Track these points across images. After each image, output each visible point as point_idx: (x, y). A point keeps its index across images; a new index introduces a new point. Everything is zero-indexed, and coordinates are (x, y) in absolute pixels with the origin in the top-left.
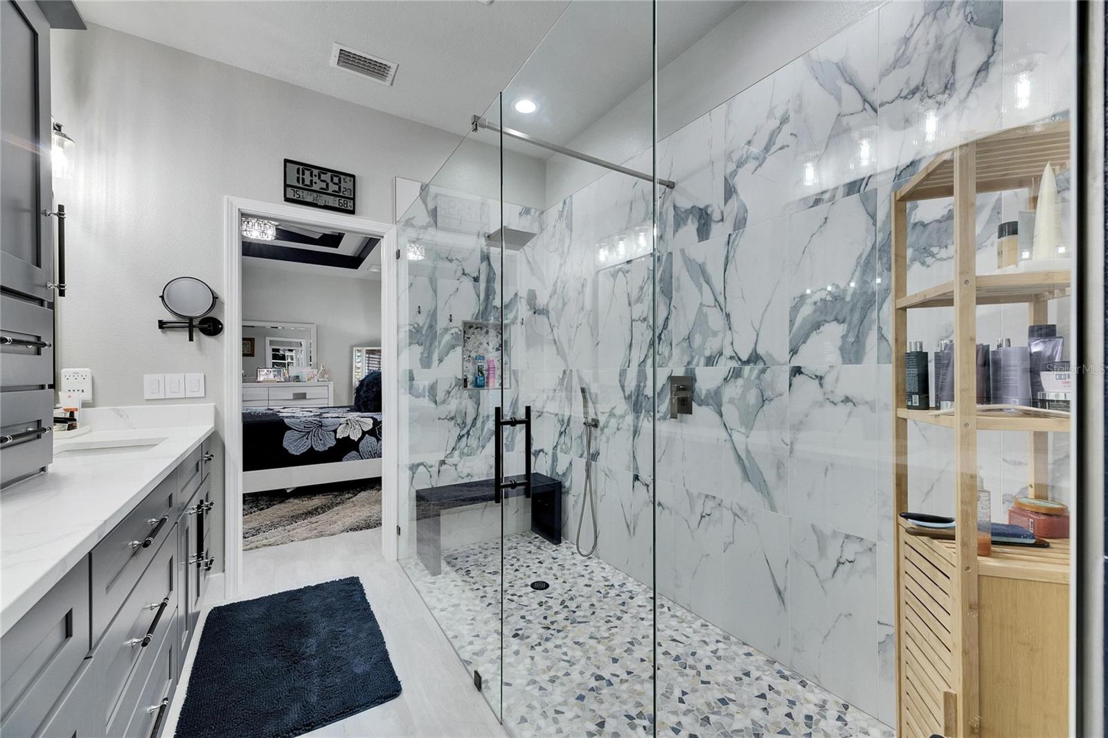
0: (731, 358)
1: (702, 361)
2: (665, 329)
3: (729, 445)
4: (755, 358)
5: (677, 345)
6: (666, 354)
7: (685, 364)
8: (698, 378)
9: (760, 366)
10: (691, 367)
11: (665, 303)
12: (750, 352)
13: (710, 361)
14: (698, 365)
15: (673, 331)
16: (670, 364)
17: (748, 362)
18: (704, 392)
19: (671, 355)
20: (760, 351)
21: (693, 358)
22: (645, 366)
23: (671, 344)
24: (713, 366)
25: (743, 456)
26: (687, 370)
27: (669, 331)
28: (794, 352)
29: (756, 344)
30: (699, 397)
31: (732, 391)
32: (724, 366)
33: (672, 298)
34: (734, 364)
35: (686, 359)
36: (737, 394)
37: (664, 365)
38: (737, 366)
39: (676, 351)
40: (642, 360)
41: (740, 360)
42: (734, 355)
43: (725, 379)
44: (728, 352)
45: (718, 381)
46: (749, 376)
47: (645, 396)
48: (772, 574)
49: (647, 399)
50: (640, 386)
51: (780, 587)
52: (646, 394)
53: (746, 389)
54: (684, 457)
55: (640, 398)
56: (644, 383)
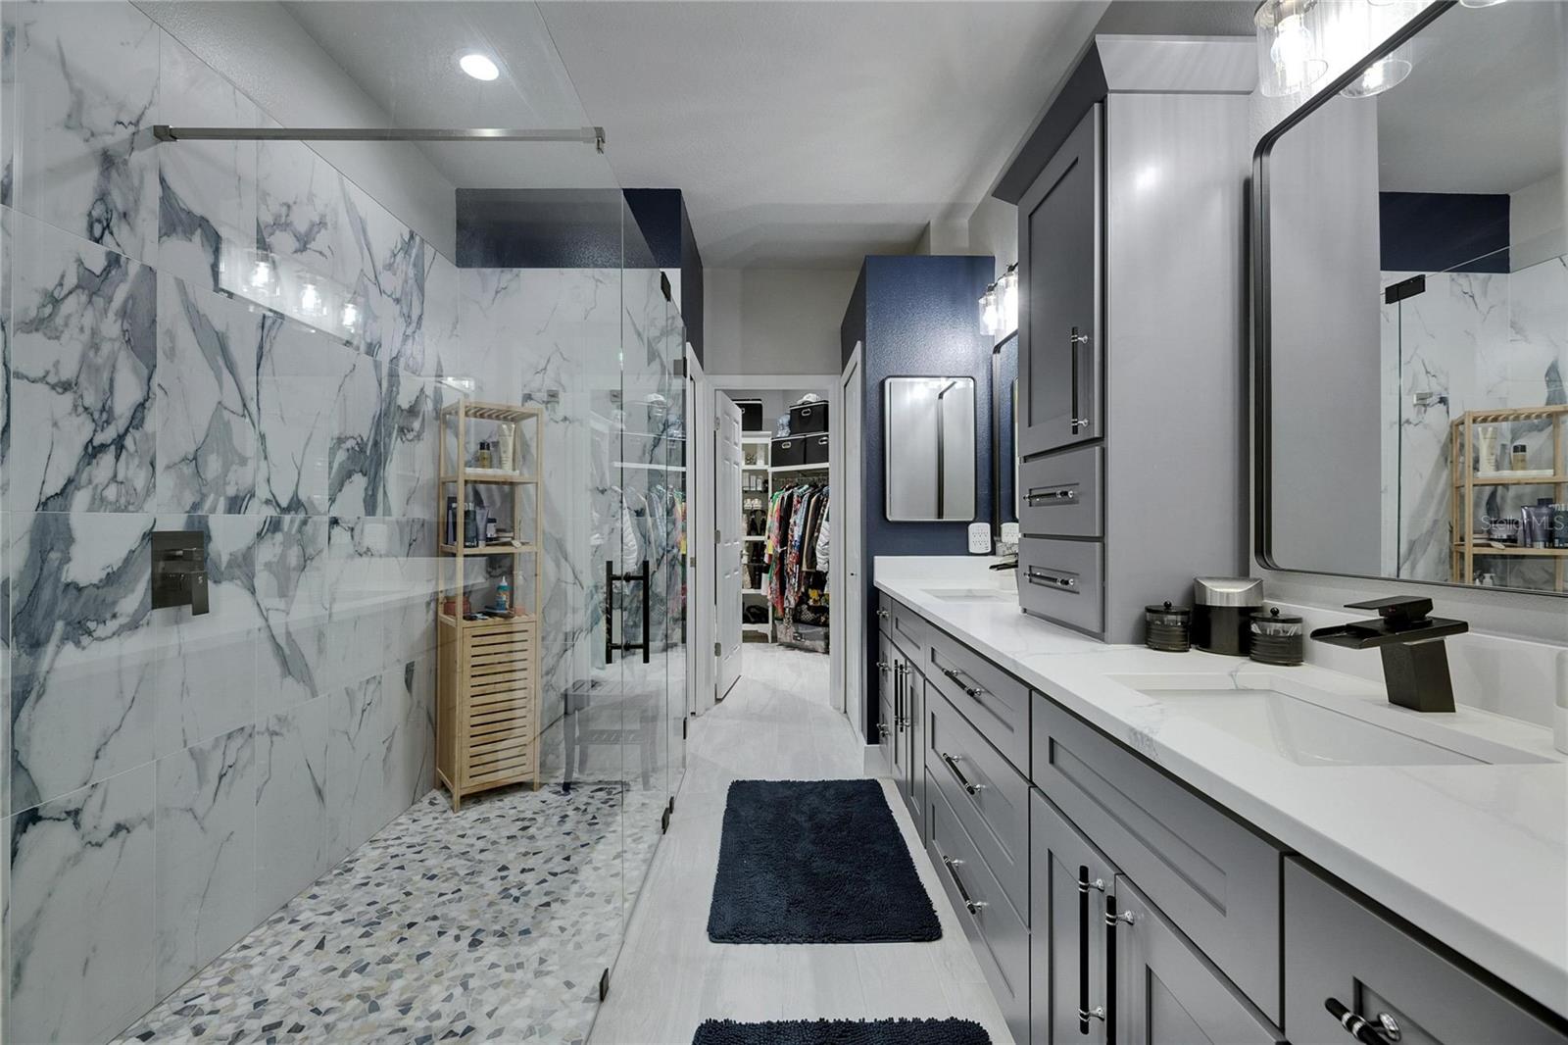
0: (267, 502)
1: (222, 504)
2: (137, 428)
3: (264, 634)
4: (295, 505)
5: (168, 467)
6: (140, 481)
7: (188, 509)
8: (213, 534)
9: (301, 516)
10: (200, 513)
11: (135, 370)
12: (291, 495)
13: (236, 505)
14: (213, 510)
15: (158, 435)
16: (151, 505)
17: (286, 510)
18: (225, 559)
19: (151, 488)
20: (303, 496)
21: (203, 497)
22: (66, 508)
23: (152, 464)
24: (239, 513)
25: (282, 642)
26: (190, 520)
27: (146, 435)
28: (332, 500)
29: (297, 485)
30: (217, 567)
31: (266, 553)
32: (257, 514)
33: (155, 366)
34: (271, 512)
35: (189, 499)
36: (275, 556)
37: (131, 508)
38: (275, 514)
39: (165, 482)
40: (53, 488)
41: (279, 505)
42: (271, 498)
43: (259, 534)
44: (262, 493)
45: (249, 537)
46: (290, 528)
47: (68, 585)
48: (314, 779)
49: (75, 592)
50: (43, 562)
51: (321, 786)
52: (69, 580)
53: (286, 545)
54: (185, 690)
55: (46, 594)
56: (62, 551)
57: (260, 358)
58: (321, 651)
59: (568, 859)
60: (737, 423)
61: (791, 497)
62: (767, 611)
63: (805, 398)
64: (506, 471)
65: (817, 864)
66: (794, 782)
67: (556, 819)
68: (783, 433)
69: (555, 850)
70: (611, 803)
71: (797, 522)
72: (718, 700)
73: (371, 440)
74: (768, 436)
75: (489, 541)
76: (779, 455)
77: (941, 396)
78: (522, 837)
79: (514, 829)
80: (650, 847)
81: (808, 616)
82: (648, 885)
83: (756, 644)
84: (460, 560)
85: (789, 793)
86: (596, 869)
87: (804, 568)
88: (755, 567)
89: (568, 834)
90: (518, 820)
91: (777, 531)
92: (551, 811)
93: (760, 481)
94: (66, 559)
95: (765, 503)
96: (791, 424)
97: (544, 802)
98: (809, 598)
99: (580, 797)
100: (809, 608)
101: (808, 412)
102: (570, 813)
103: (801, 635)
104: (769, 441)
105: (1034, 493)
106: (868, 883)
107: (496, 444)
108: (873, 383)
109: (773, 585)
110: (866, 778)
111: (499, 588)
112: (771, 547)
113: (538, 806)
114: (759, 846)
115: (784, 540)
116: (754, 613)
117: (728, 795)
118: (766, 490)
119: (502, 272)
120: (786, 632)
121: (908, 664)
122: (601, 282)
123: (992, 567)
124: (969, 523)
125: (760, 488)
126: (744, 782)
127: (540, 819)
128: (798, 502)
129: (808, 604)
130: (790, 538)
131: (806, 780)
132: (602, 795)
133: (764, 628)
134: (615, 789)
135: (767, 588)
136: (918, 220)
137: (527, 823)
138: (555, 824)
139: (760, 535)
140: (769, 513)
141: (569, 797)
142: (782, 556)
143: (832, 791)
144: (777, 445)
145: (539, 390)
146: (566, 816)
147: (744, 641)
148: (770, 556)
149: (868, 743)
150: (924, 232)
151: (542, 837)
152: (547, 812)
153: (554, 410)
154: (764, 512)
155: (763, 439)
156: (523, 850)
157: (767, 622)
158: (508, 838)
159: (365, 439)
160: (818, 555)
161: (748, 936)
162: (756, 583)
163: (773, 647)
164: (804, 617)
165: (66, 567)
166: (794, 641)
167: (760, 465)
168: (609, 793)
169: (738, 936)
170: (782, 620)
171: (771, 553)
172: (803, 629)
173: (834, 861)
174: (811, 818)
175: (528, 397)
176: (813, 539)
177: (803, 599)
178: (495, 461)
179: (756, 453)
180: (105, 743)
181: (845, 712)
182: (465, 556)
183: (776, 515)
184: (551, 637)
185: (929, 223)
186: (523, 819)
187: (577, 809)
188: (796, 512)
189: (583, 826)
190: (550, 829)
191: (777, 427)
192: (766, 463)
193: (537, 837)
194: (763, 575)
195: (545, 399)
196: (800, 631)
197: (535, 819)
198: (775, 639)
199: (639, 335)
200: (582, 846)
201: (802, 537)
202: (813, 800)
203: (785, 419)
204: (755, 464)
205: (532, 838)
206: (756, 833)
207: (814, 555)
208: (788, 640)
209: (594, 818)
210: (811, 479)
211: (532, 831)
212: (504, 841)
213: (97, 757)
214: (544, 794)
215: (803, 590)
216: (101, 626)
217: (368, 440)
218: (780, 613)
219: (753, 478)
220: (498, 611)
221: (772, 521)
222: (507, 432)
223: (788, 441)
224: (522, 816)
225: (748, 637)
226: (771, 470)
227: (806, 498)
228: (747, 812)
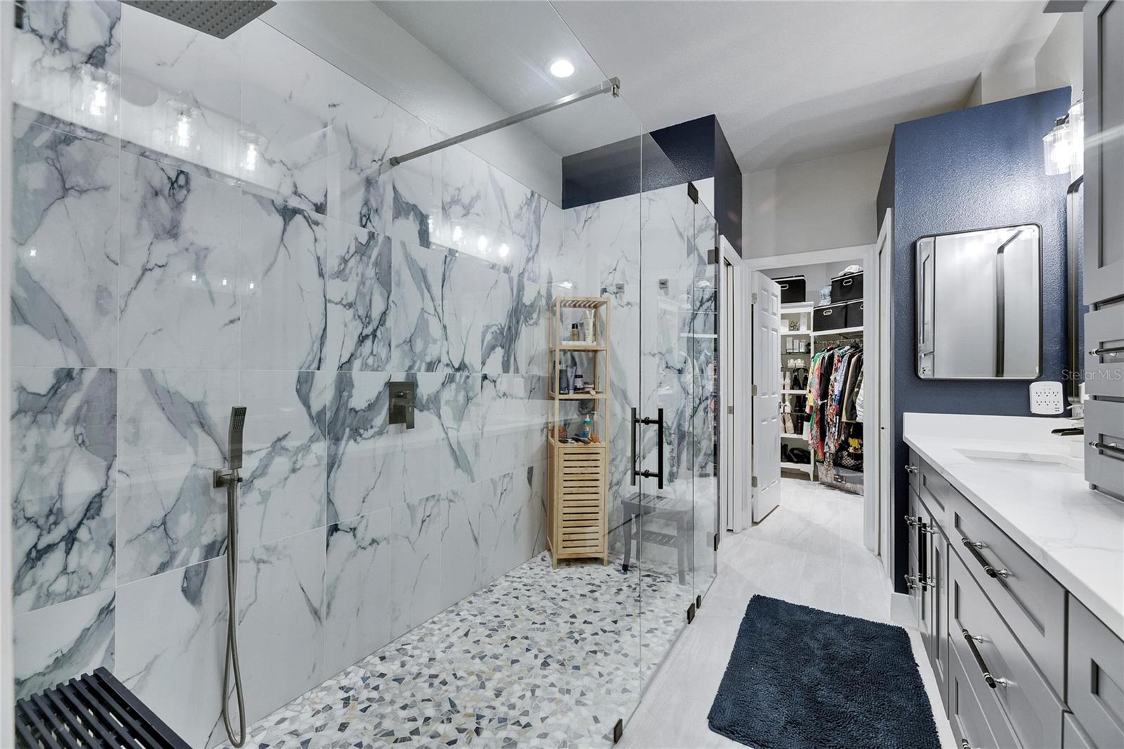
0: (447, 365)
1: (424, 367)
2: (382, 325)
3: (446, 442)
4: (462, 367)
5: (397, 346)
6: (384, 355)
7: (406, 369)
8: (420, 383)
9: (466, 373)
10: (413, 372)
11: (382, 295)
12: (460, 361)
13: (431, 367)
14: (419, 370)
15: (392, 329)
16: (389, 367)
17: (458, 370)
18: (425, 398)
19: (389, 358)
20: (467, 362)
21: (414, 362)
22: (350, 369)
23: (390, 345)
24: (433, 371)
25: (455, 447)
26: (408, 376)
27: (387, 329)
28: (483, 363)
29: (464, 355)
30: (421, 403)
31: (447, 395)
32: (442, 372)
33: (391, 291)
34: (450, 371)
35: (407, 363)
36: (451, 396)
37: (379, 369)
38: (451, 372)
39: (396, 354)
40: (345, 359)
41: (454, 367)
42: (449, 362)
43: (443, 384)
44: (445, 360)
45: (438, 386)
46: (460, 381)
47: (351, 409)
48: (472, 531)
49: (354, 413)
50: (341, 397)
51: (477, 535)
52: (352, 407)
53: (457, 391)
54: (405, 470)
55: (341, 414)
56: (349, 392)
57: (443, 281)
58: (477, 454)
59: (615, 622)
60: (776, 296)
61: (831, 357)
62: (809, 453)
63: (847, 270)
64: (589, 343)
65: (823, 693)
66: (814, 609)
67: (614, 590)
68: (826, 302)
69: (608, 613)
70: (654, 588)
71: (838, 378)
72: (755, 523)
73: (507, 326)
74: (810, 306)
75: (576, 389)
76: (820, 320)
77: (1001, 250)
78: (590, 597)
79: (586, 590)
80: (676, 631)
81: (849, 461)
82: (669, 662)
83: (798, 480)
84: (557, 402)
85: (807, 618)
86: (633, 636)
87: (844, 419)
88: (797, 416)
89: (620, 603)
90: (590, 584)
91: (817, 386)
92: (612, 583)
93: (803, 345)
94: (350, 396)
95: (808, 363)
96: (832, 294)
97: (609, 575)
98: (849, 446)
99: (633, 577)
100: (848, 454)
101: (850, 282)
102: (624, 588)
103: (842, 478)
104: (811, 310)
105: (1107, 346)
106: (877, 731)
107: (582, 324)
108: (904, 246)
109: (814, 432)
110: (892, 624)
111: (585, 422)
112: (812, 399)
113: (604, 578)
114: (768, 658)
115: (824, 394)
116: (792, 453)
117: (749, 605)
118: (808, 352)
119: (589, 207)
120: (827, 473)
121: (934, 523)
122: (652, 200)
123: (1055, 431)
124: (1030, 382)
125: (802, 350)
126: (765, 598)
127: (604, 587)
128: (839, 361)
129: (848, 451)
130: (830, 392)
131: (826, 611)
132: (649, 580)
133: (808, 468)
134: (659, 578)
135: (809, 433)
136: (967, 75)
137: (595, 588)
138: (612, 593)
139: (803, 389)
140: (811, 371)
141: (626, 576)
142: (822, 408)
143: (852, 628)
144: (818, 313)
145: (612, 285)
146: (621, 590)
147: (782, 476)
148: (811, 407)
149: (895, 591)
150: (975, 84)
151: (602, 601)
152: (609, 584)
153: (621, 298)
154: (806, 370)
155: (805, 309)
156: (588, 607)
157: (809, 462)
158: (581, 595)
159: (503, 326)
160: (857, 407)
161: (742, 736)
162: (798, 429)
163: (815, 485)
164: (844, 462)
165: (350, 400)
166: (835, 482)
167: (803, 330)
168: (654, 580)
169: (734, 734)
170: (823, 462)
171: (812, 405)
172: (843, 473)
173: (841, 696)
174: (825, 647)
175: (604, 291)
176: (853, 393)
177: (843, 446)
178: (581, 336)
179: (799, 321)
180: (368, 495)
181: (879, 554)
182: (560, 400)
183: (817, 373)
184: (618, 459)
185: (980, 75)
186: (593, 585)
187: (629, 586)
188: (836, 370)
189: (631, 600)
190: (608, 596)
191: (820, 294)
192: (809, 329)
193: (599, 600)
194: (805, 423)
195: (615, 291)
196: (841, 474)
197: (600, 586)
198: (816, 478)
199: (681, 235)
200: (627, 615)
201: (842, 392)
202: (831, 632)
203: (827, 290)
204: (798, 330)
205: (596, 599)
206: (768, 645)
207: (853, 407)
208: (829, 479)
209: (639, 596)
210: (852, 341)
211: (597, 594)
212: (578, 597)
213: (364, 502)
214: (610, 569)
215: (843, 438)
216: (366, 432)
217: (505, 325)
218: (820, 457)
219: (796, 342)
220: (581, 438)
221: (813, 379)
222: (589, 316)
223: (829, 308)
224: (593, 582)
225: (785, 473)
226: (813, 334)
227: (846, 358)
228: (763, 625)
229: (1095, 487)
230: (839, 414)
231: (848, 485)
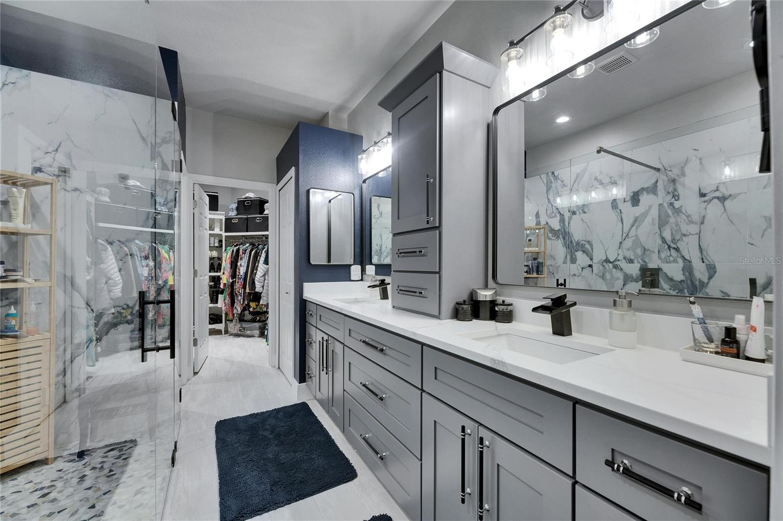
59: (93, 507)
60: (207, 205)
61: (238, 251)
62: (222, 316)
63: (247, 195)
64: (16, 224)
65: (283, 457)
66: (258, 413)
67: (75, 480)
68: (233, 214)
69: (79, 504)
70: (124, 457)
71: (243, 264)
72: (195, 373)
74: (222, 215)
76: (229, 225)
78: (43, 503)
79: (34, 498)
80: (164, 479)
81: (248, 317)
82: (168, 505)
83: (214, 336)
85: (255, 420)
86: (121, 507)
87: (247, 290)
88: (213, 291)
89: (89, 488)
90: (36, 491)
91: (229, 270)
92: (70, 476)
93: (217, 241)
95: (220, 253)
96: (237, 209)
97: (60, 471)
98: (250, 307)
99: (95, 459)
100: (250, 313)
101: (249, 203)
102: (88, 472)
103: (244, 328)
104: (223, 218)
105: (401, 251)
106: (313, 460)
108: (302, 190)
109: (226, 301)
110: (299, 402)
111: (7, 315)
112: (225, 279)
113: (56, 475)
114: (244, 457)
115: (234, 275)
116: (215, 318)
117: (216, 431)
118: (221, 246)
119: (10, 70)
120: (234, 327)
121: (330, 338)
122: (110, 97)
123: (369, 287)
124: (351, 265)
125: (217, 245)
126: (225, 420)
127: (59, 484)
128: (243, 253)
129: (249, 311)
130: (238, 273)
131: (265, 411)
132: (115, 453)
133: (220, 326)
134: (125, 446)
135: (222, 302)
136: (323, 109)
137: (46, 491)
138: (75, 484)
139: (217, 272)
140: (224, 259)
141: (84, 462)
142: (232, 285)
143: (281, 413)
144: (228, 220)
145: (51, 166)
146: (85, 476)
147: (209, 335)
148: (225, 284)
149: (300, 383)
150: (326, 115)
151: (64, 498)
152: (65, 478)
153: (65, 182)
154: (220, 259)
155: (220, 216)
156: (47, 512)
157: (221, 322)
158: (28, 507)
160: (256, 283)
161: (249, 514)
162: (214, 299)
163: (226, 337)
164: (245, 318)
166: (239, 332)
167: (217, 231)
168: (121, 450)
169: (243, 516)
170: (232, 321)
171: (226, 282)
172: (245, 325)
173: (292, 453)
174: (273, 432)
175: (38, 170)
176: (253, 274)
177: (246, 308)
179: (214, 224)
181: (279, 368)
183: (228, 261)
185: (328, 112)
186: (42, 489)
187: (94, 468)
188: (241, 259)
189: (103, 479)
190: (71, 490)
191: (229, 209)
192: (221, 230)
193: (59, 499)
194: (219, 295)
195: (56, 173)
196: (243, 326)
197: (54, 486)
198: (226, 332)
199: (144, 139)
200: (104, 494)
201: (246, 273)
202: (271, 421)
203: (235, 206)
204: (213, 230)
205: (54, 500)
206: (240, 449)
207: (254, 283)
208: (236, 332)
209: (111, 471)
210: (251, 240)
211: (52, 496)
214: (60, 464)
215: (246, 303)
218: (231, 317)
219: (212, 239)
220: (9, 334)
221: (226, 264)
223: (236, 218)
224: (40, 486)
225: (213, 332)
226: (224, 234)
227: (248, 251)
228: (231, 438)
229: (394, 307)
230: (244, 288)
231: (248, 332)
